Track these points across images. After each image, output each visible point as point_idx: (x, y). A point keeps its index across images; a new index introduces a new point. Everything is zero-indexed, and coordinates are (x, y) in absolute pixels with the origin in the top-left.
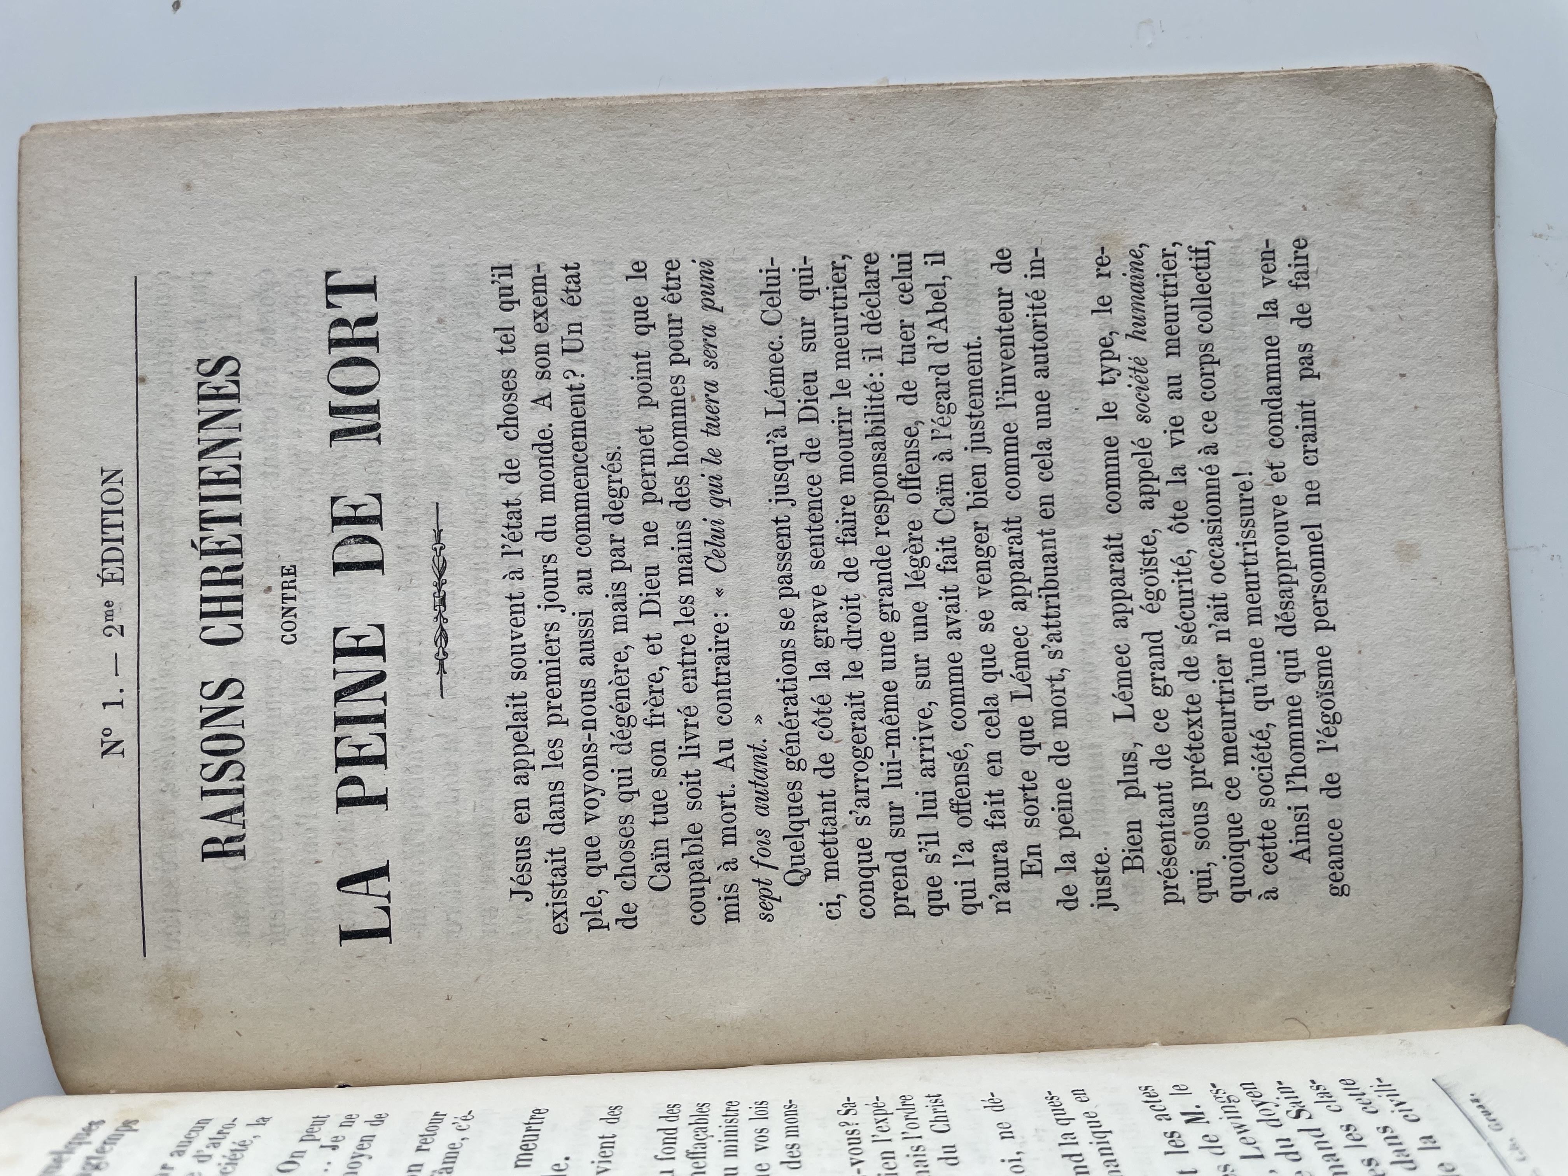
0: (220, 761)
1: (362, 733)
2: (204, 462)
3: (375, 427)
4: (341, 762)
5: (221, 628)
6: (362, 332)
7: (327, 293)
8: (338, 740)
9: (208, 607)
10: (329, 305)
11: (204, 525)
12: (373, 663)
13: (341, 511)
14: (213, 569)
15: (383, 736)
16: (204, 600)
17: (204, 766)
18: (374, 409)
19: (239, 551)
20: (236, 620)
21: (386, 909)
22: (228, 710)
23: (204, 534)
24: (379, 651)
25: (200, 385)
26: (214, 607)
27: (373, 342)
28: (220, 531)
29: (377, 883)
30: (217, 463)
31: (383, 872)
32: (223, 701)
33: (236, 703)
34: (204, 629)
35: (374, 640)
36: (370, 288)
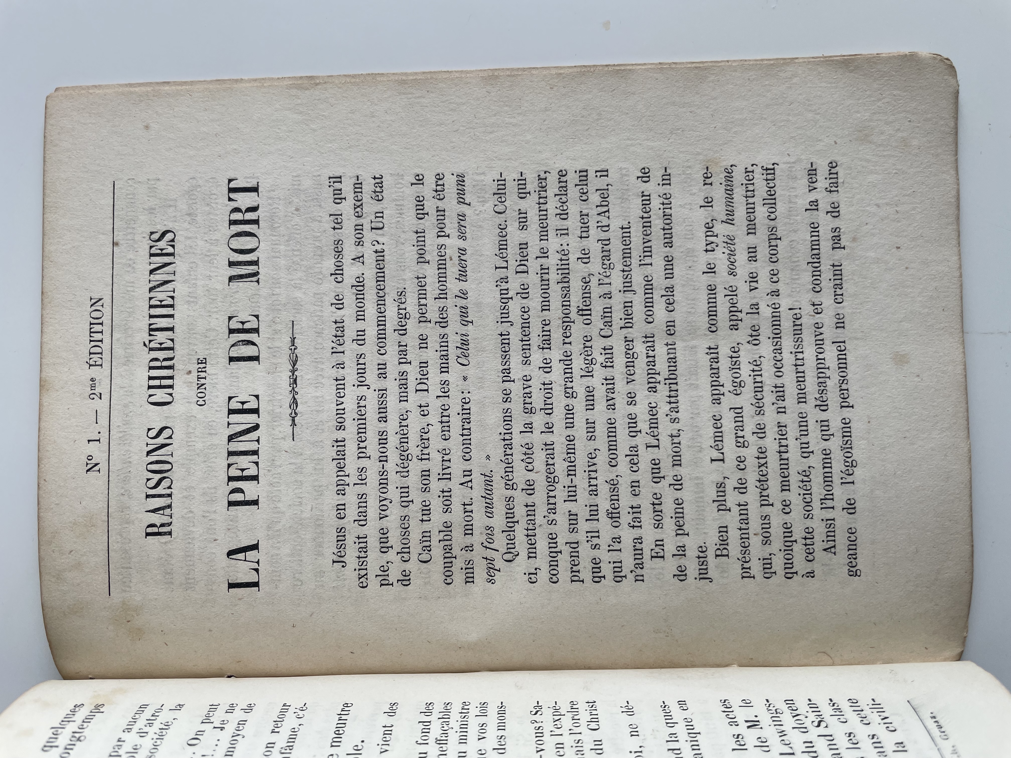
0: (159, 476)
1: (243, 461)
2: (152, 294)
3: (256, 274)
4: (231, 479)
5: (160, 395)
6: (250, 216)
7: (229, 192)
8: (229, 466)
9: (153, 383)
10: (230, 199)
11: (151, 333)
12: (251, 418)
13: (234, 325)
14: (156, 359)
15: (257, 463)
16: (150, 378)
17: (148, 480)
18: (255, 263)
19: (172, 349)
20: (170, 391)
21: (257, 570)
22: (163, 446)
23: (151, 338)
24: (255, 411)
25: (151, 247)
26: (156, 383)
27: (256, 222)
28: (161, 337)
29: (251, 555)
30: (161, 295)
31: (255, 547)
32: (160, 440)
33: (168, 441)
34: (150, 396)
35: (252, 405)
36: (255, 189)
